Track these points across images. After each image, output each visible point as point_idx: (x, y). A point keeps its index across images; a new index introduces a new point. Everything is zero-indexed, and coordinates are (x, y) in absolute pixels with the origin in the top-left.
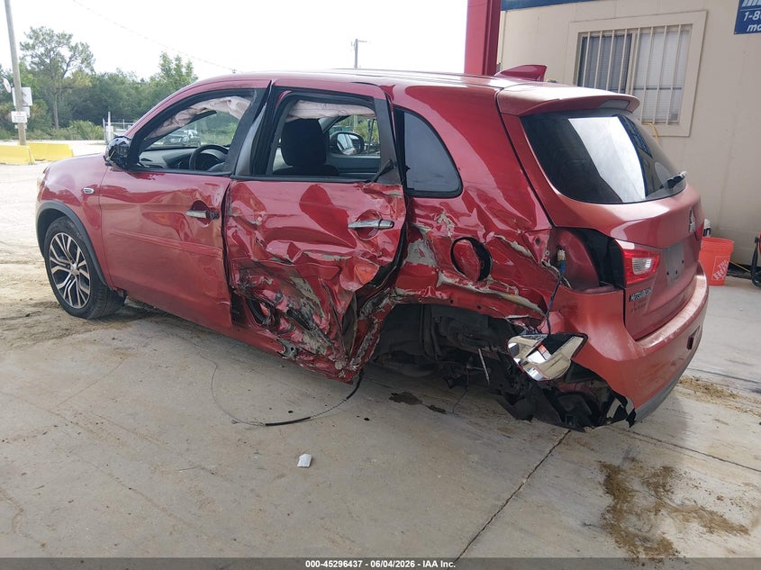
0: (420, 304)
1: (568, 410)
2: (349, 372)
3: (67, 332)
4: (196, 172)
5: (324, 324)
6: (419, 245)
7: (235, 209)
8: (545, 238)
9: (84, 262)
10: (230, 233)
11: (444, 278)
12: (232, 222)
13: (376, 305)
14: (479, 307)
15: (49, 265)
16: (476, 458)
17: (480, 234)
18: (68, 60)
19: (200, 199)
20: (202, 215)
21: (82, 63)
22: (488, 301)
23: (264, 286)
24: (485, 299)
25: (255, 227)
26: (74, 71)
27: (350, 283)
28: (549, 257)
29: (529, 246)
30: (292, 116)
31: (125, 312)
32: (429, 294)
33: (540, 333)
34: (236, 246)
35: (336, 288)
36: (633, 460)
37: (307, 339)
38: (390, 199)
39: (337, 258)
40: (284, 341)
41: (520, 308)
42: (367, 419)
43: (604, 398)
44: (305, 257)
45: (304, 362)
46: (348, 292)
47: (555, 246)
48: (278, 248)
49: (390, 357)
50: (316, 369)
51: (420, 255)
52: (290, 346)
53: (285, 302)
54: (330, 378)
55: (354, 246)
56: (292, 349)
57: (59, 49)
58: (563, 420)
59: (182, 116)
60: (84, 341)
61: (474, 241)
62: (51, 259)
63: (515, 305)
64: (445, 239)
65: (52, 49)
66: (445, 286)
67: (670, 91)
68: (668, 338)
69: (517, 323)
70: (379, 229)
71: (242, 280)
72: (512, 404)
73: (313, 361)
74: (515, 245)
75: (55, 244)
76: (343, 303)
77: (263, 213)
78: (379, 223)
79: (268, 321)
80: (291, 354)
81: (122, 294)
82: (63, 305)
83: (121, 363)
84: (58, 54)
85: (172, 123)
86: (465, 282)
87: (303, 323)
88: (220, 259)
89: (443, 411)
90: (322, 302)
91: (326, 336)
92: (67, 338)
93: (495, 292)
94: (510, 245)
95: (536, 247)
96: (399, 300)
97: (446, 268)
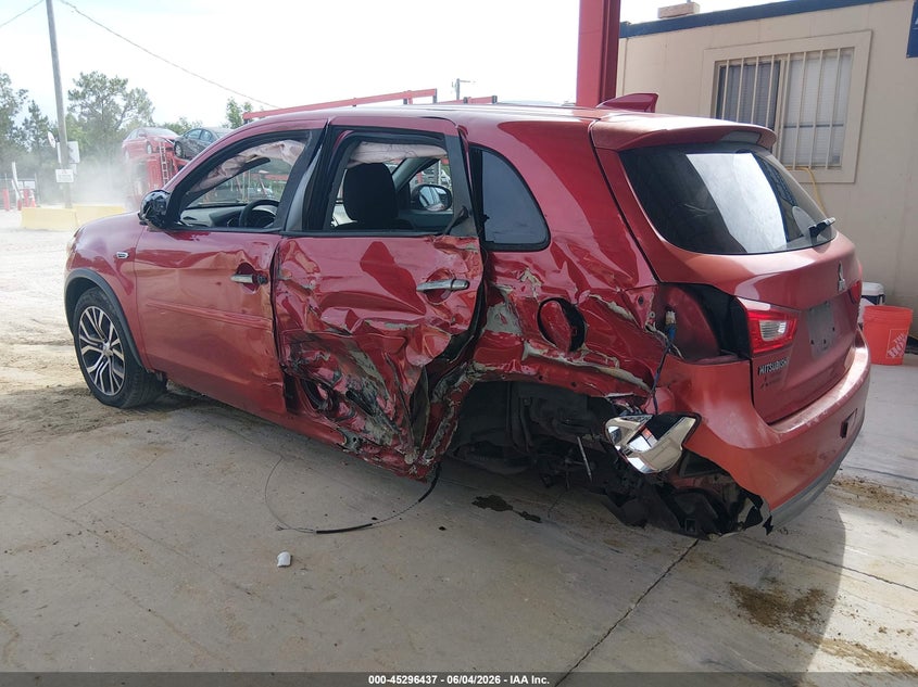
0: (502, 381)
1: (688, 512)
2: (421, 467)
3: (96, 423)
4: (246, 230)
5: (390, 408)
6: (500, 309)
7: (285, 272)
8: (649, 296)
9: (118, 341)
10: (279, 300)
11: (531, 349)
12: (282, 287)
13: (451, 383)
14: (574, 385)
15: (79, 345)
16: (573, 577)
17: (572, 292)
18: (123, 109)
19: (246, 261)
20: (249, 279)
21: (139, 112)
22: (585, 378)
23: (319, 364)
24: (580, 374)
25: (308, 292)
26: (128, 122)
27: (418, 357)
28: (654, 320)
29: (630, 307)
30: (354, 161)
31: (166, 400)
32: (514, 369)
33: (645, 413)
34: (286, 315)
35: (402, 363)
36: (774, 581)
37: (370, 426)
38: (464, 254)
39: (403, 326)
40: (344, 431)
41: (622, 385)
42: (442, 529)
43: (733, 497)
44: (365, 328)
45: (369, 456)
46: (415, 368)
47: (662, 306)
48: (335, 317)
49: (473, 450)
50: (382, 463)
51: (502, 322)
52: (352, 436)
53: (345, 382)
54: (400, 475)
55: (425, 311)
56: (355, 440)
57: (112, 97)
58: (683, 526)
59: (229, 166)
60: (115, 435)
61: (564, 302)
62: (81, 337)
63: (615, 381)
64: (530, 301)
65: (104, 98)
66: (533, 359)
67: (830, 128)
68: (812, 422)
69: (619, 403)
70: (452, 290)
71: (292, 356)
72: (619, 506)
73: (379, 454)
74: (613, 306)
75: (86, 320)
76: (410, 381)
77: (317, 275)
78: (452, 283)
79: (325, 406)
80: (353, 446)
81: (160, 378)
82: (93, 391)
83: (154, 460)
84: (112, 102)
85: (218, 174)
86: (555, 352)
87: (366, 407)
88: (270, 332)
89: (537, 519)
90: (387, 381)
91: (392, 423)
92: (95, 431)
93: (591, 364)
94: (607, 306)
95: (639, 308)
96: (478, 378)
97: (532, 337)
